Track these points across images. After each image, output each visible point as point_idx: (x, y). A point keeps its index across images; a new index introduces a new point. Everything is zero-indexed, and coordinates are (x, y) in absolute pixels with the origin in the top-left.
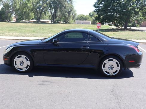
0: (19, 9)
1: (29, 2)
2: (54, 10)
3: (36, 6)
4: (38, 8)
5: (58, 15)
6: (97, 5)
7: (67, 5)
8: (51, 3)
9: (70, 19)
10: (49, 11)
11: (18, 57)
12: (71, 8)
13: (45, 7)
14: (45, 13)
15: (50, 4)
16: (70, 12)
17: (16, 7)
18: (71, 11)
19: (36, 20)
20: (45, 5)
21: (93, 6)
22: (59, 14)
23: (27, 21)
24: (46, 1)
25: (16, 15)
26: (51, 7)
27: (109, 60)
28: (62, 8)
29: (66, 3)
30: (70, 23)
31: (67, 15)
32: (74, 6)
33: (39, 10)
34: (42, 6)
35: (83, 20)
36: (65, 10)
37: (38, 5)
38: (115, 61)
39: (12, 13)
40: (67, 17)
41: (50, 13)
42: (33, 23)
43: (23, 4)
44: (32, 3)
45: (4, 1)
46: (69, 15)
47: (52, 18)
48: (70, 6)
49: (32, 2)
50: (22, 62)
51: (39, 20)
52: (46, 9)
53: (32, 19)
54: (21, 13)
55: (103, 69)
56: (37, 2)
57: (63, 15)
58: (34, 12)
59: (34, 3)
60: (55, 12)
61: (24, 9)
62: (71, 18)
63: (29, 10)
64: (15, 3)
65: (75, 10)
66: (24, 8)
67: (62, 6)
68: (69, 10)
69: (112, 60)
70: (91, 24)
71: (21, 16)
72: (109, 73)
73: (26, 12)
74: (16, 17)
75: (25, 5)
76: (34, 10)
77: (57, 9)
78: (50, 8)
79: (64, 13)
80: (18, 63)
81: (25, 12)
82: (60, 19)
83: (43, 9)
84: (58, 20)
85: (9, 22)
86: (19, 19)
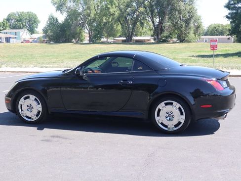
0: (94, 19)
1: (112, 5)
2: (159, 18)
3: (125, 11)
4: (129, 14)
5: (166, 28)
6: (232, 4)
7: (183, 8)
8: (153, 6)
9: (188, 33)
10: (150, 20)
11: (25, 99)
12: (192, 13)
13: (141, 13)
14: (142, 24)
15: (151, 6)
16: (190, 19)
17: (89, 15)
18: (191, 17)
19: (125, 38)
20: (142, 9)
21: (225, 7)
22: (167, 24)
23: (110, 40)
24: (144, 2)
25: (90, 30)
26: (152, 12)
27: (166, 104)
28: (174, 13)
29: (181, 4)
30: (190, 42)
31: (184, 26)
32: (196, 7)
33: (131, 19)
34: (136, 10)
35: (217, 35)
36: (180, 17)
37: (129, 10)
38: (176, 105)
39: (83, 27)
40: (183, 29)
41: (151, 23)
42: (120, 44)
43: (102, 9)
44: (119, 6)
45: (69, 6)
46: (186, 26)
47: (154, 32)
48: (188, 8)
49: (117, 5)
50: (31, 106)
51: (131, 37)
52: (143, 16)
53: (120, 36)
54: (99, 25)
55: (157, 118)
56: (127, 4)
57: (175, 26)
58: (121, 24)
59: (122, 7)
60: (161, 22)
61: (104, 18)
62: (192, 32)
63: (113, 19)
64: (89, 8)
65: (200, 17)
66: (104, 16)
67: (174, 9)
68: (187, 15)
69: (171, 104)
70: (234, 42)
71: (99, 32)
72: (166, 126)
73: (107, 24)
74: (89, 34)
75: (105, 11)
76: (122, 19)
77: (165, 15)
78: (152, 14)
79: (177, 23)
80: (25, 108)
81: (105, 24)
82: (171, 34)
83: (138, 16)
84: (166, 37)
85: (77, 42)
86: (95, 36)
